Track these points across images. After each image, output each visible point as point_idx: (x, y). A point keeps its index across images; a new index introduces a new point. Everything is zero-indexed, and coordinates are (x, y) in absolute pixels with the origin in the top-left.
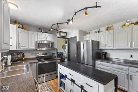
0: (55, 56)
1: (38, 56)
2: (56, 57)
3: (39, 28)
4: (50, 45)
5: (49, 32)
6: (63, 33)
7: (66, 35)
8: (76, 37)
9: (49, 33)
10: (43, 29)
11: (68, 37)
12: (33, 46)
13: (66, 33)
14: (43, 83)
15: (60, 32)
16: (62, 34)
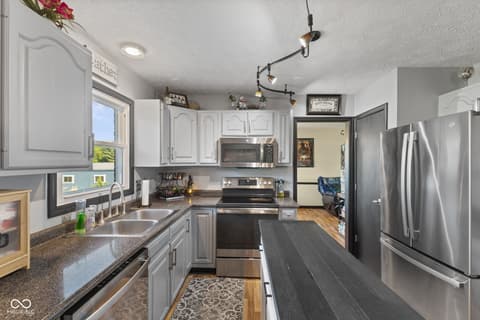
0: (287, 194)
1: (228, 187)
2: (292, 195)
3: (231, 97)
4: (262, 151)
5: (263, 104)
6: (322, 100)
7: (339, 104)
8: (382, 110)
9: (263, 108)
10: (241, 98)
11: (347, 114)
12: (209, 155)
13: (338, 96)
14: (229, 279)
15: (310, 97)
16: (317, 106)
